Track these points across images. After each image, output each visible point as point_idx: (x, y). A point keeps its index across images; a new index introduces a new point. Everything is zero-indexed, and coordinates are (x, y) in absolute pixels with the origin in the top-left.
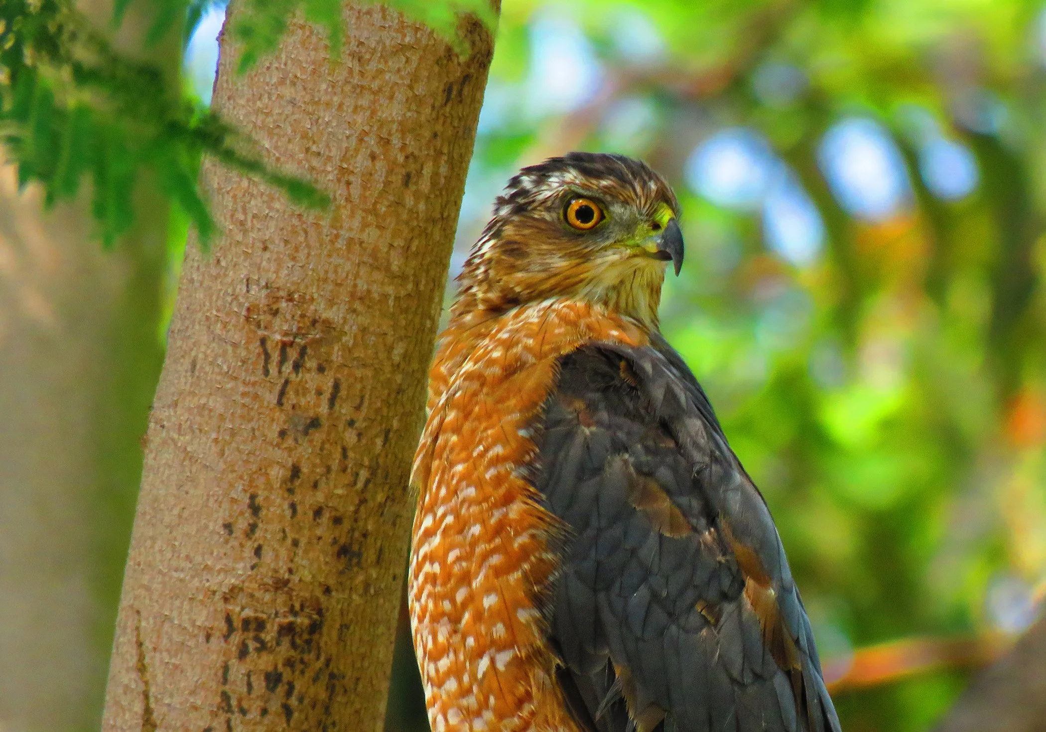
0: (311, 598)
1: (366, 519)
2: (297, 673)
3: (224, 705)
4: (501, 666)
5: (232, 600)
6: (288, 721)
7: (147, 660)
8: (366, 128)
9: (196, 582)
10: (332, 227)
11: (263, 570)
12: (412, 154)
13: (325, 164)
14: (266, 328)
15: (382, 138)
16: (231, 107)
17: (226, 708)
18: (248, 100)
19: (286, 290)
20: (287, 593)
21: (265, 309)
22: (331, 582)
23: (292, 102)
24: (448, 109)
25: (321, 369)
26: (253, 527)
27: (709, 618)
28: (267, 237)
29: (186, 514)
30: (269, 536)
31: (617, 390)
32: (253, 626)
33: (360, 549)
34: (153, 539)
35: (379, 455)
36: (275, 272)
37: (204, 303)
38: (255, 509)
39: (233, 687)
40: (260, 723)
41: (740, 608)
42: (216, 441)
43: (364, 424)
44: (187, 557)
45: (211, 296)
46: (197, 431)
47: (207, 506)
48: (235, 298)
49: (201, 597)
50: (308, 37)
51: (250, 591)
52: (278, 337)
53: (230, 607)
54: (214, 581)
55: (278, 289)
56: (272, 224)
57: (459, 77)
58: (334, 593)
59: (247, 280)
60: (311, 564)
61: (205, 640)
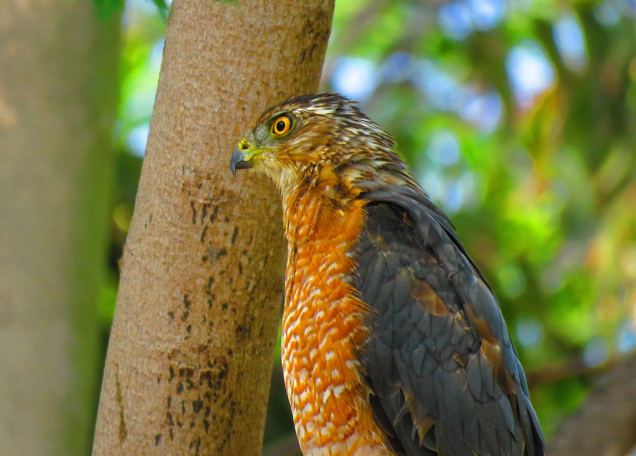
0: (221, 356)
1: (254, 310)
2: (212, 402)
3: (168, 420)
4: (337, 395)
5: (173, 358)
6: (207, 431)
7: (122, 394)
8: (255, 77)
9: (152, 347)
10: (234, 135)
11: (192, 340)
12: (282, 92)
13: (230, 97)
14: (194, 195)
15: (263, 82)
16: (174, 64)
17: (169, 422)
18: (184, 60)
19: (206, 173)
20: (206, 354)
21: (194, 184)
22: (233, 347)
23: (210, 60)
24: (303, 65)
25: (227, 220)
26: (186, 315)
27: (461, 363)
28: (195, 141)
29: (146, 306)
30: (195, 320)
31: (402, 230)
32: (185, 373)
33: (250, 327)
34: (126, 321)
35: (261, 271)
36: (199, 162)
37: (157, 180)
38: (187, 303)
39: (174, 410)
40: (190, 431)
41: (479, 357)
42: (164, 263)
43: (253, 253)
44: (147, 332)
45: (161, 176)
46: (153, 257)
47: (158, 302)
48: (176, 177)
49: (154, 356)
50: (220, 22)
51: (184, 352)
52: (201, 201)
53: (172, 362)
54: (162, 347)
55: (202, 172)
56: (198, 134)
57: (310, 46)
58: (234, 354)
59: (183, 167)
60: (220, 337)
61: (157, 382)
